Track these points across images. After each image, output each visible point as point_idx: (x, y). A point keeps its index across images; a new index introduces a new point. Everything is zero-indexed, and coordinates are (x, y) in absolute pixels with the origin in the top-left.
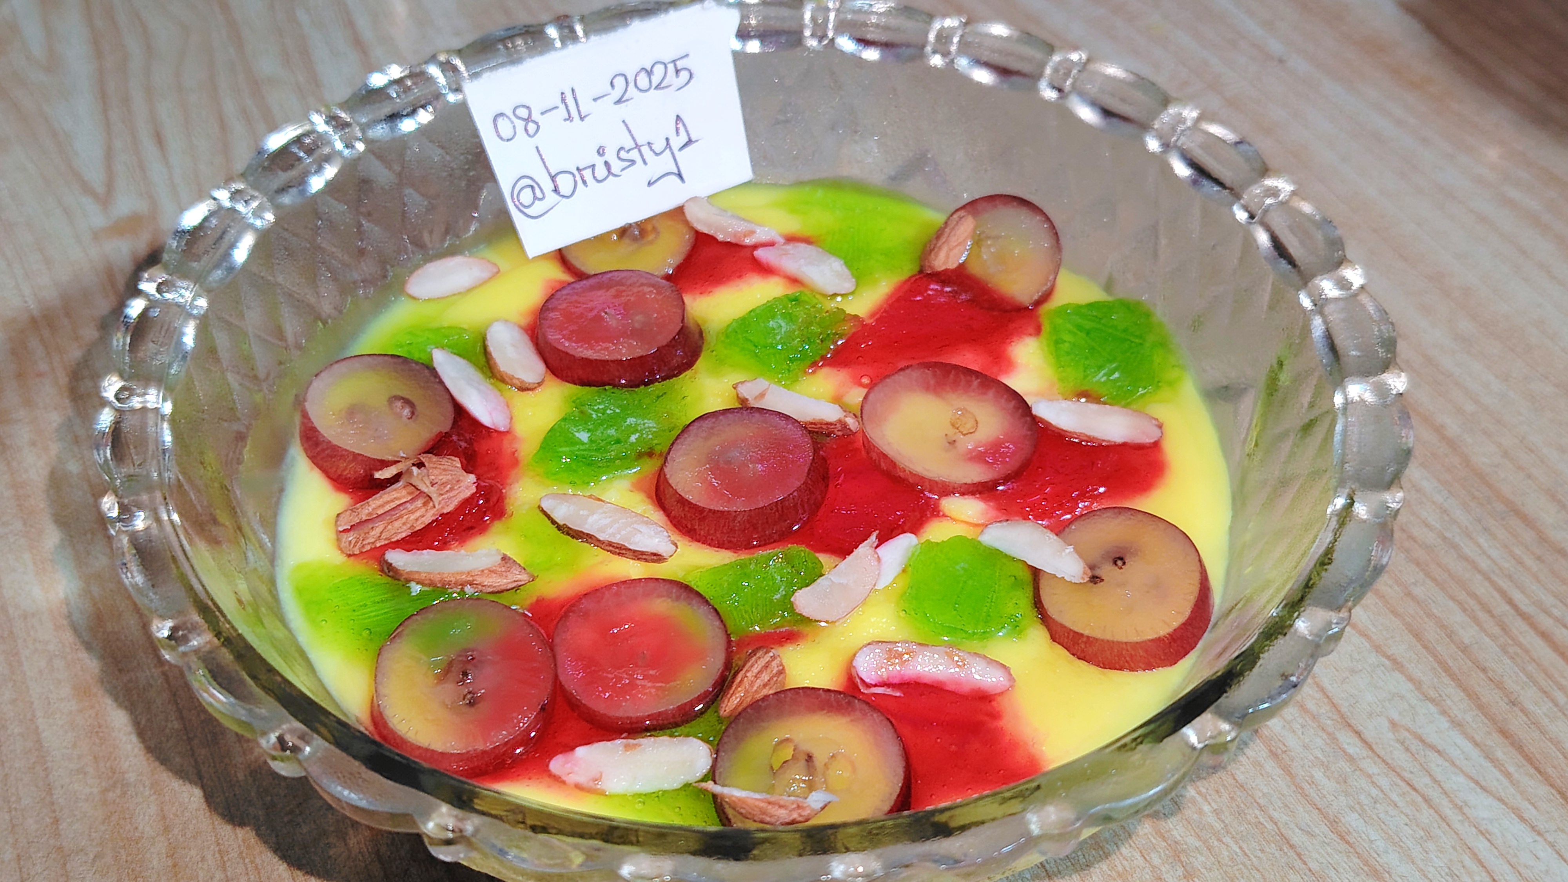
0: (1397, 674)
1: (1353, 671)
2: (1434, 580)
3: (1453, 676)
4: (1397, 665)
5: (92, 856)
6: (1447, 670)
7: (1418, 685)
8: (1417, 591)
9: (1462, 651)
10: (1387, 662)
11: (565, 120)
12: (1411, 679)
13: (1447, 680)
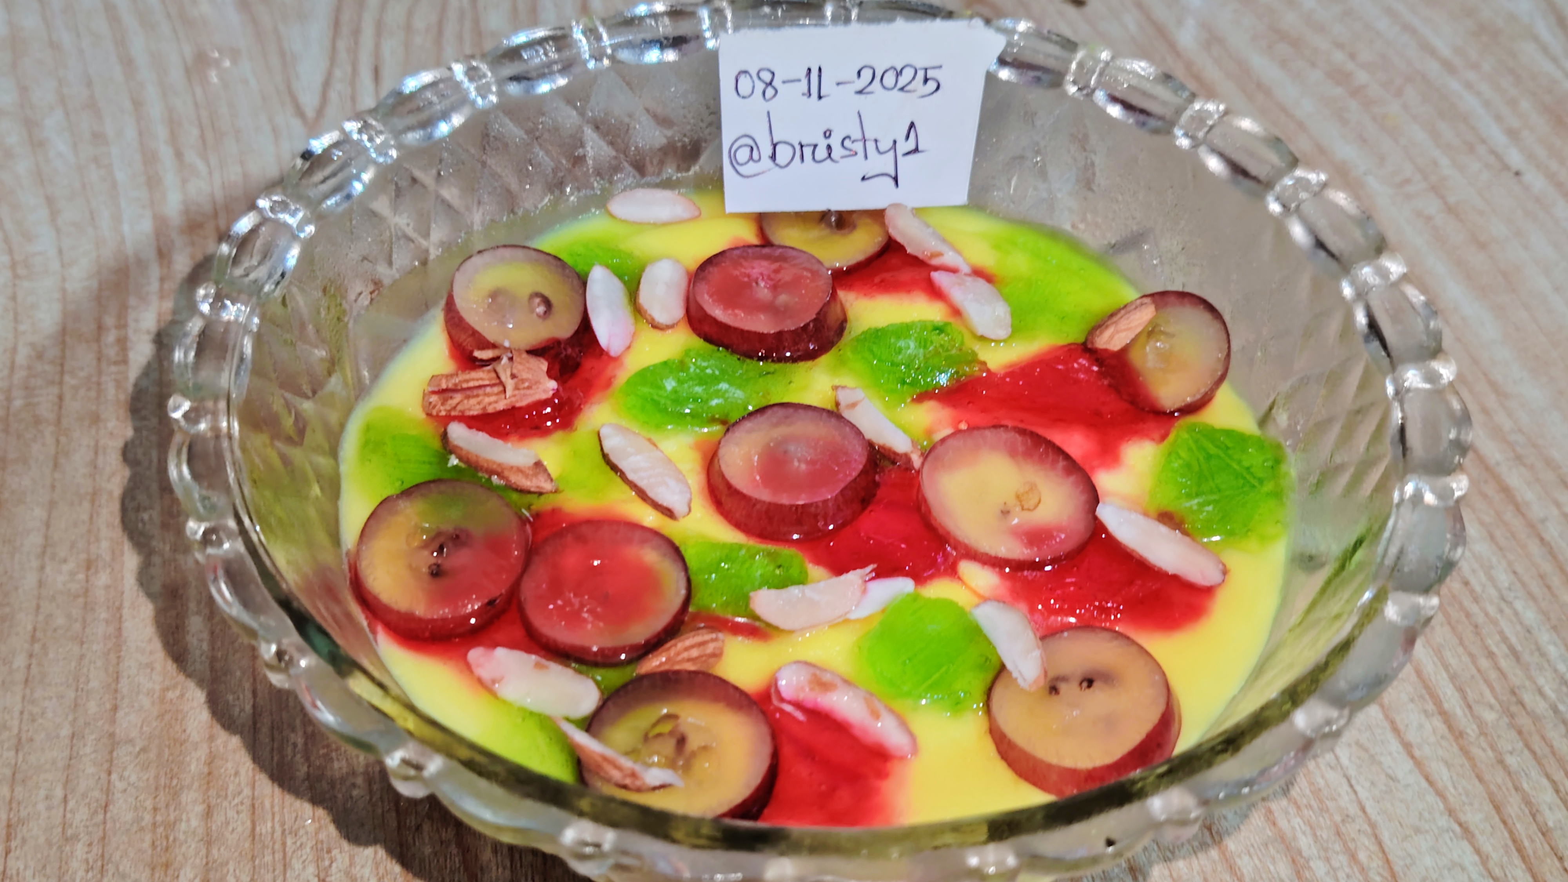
0: (1465, 844)
1: (1418, 831)
2: (1533, 753)
3: (1524, 858)
4: (1467, 832)
5: (137, 749)
6: (1520, 850)
7: (1484, 859)
8: (1511, 761)
9: (1543, 834)
10: (1457, 829)
11: (803, 94)
12: (1478, 851)
13: (1517, 860)
